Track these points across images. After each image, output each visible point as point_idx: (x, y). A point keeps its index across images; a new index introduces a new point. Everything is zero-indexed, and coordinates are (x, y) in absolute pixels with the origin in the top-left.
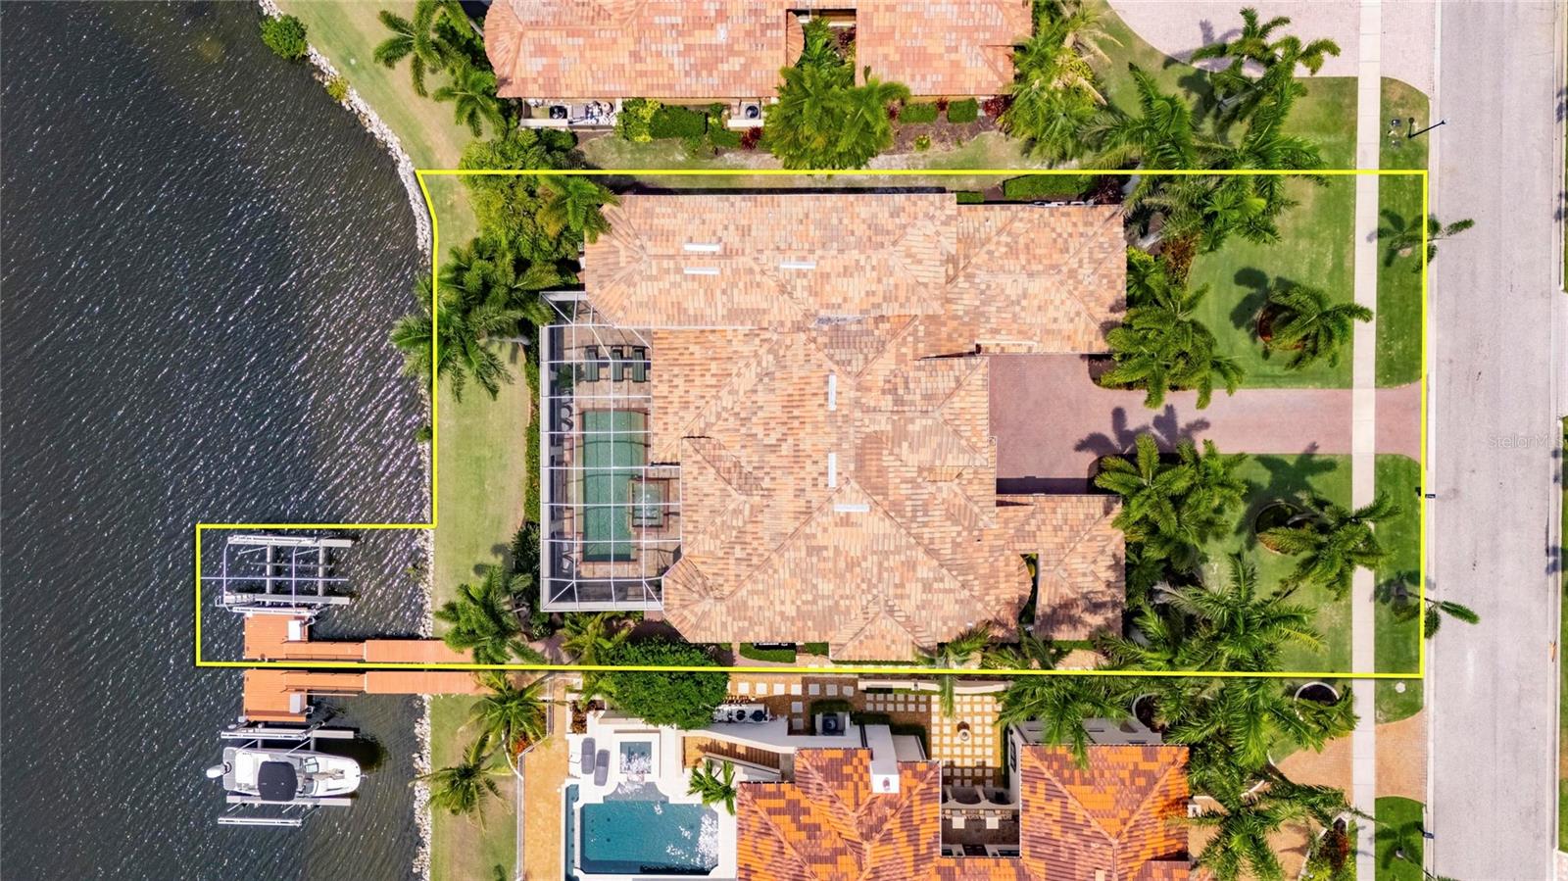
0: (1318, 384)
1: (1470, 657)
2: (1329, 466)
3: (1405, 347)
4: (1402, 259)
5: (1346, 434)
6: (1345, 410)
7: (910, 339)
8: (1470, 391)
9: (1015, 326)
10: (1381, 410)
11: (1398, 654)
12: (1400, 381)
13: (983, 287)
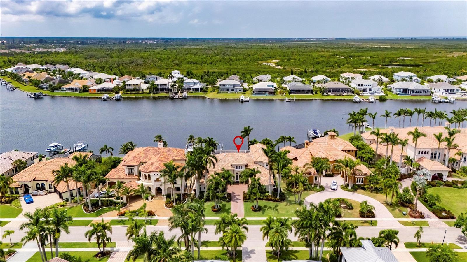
0: (245, 213)
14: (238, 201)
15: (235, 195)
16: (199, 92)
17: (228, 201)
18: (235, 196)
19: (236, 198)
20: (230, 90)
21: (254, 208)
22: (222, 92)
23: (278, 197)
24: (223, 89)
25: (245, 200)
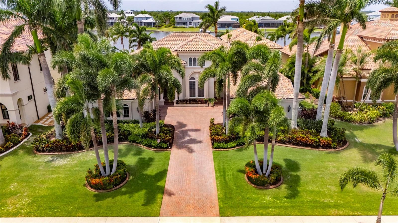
14: (193, 146)
15: (185, 129)
16: (151, 27)
17: (159, 148)
18: (185, 133)
19: (187, 138)
20: (188, 23)
21: (256, 172)
22: (178, 26)
23: (324, 134)
24: (179, 23)
25: (216, 144)
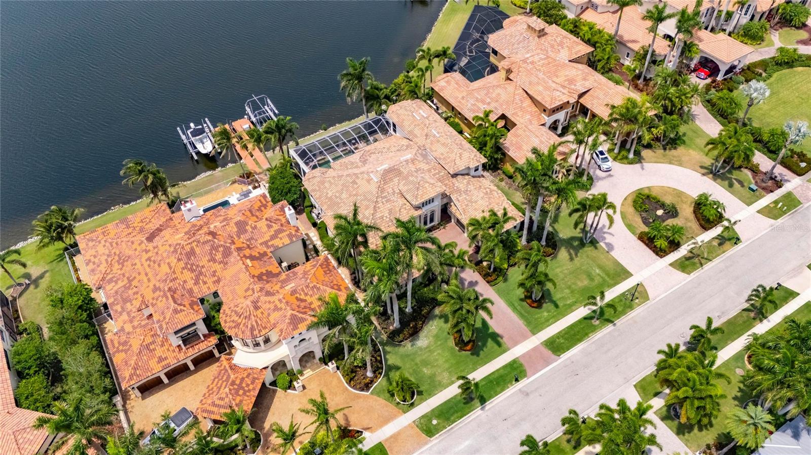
0: (525, 323)
1: (467, 443)
2: (499, 344)
3: (563, 343)
4: (591, 323)
5: (516, 343)
6: (525, 338)
7: (437, 171)
8: (568, 375)
9: (464, 207)
10: (535, 349)
11: (447, 412)
12: (550, 349)
13: (469, 189)
